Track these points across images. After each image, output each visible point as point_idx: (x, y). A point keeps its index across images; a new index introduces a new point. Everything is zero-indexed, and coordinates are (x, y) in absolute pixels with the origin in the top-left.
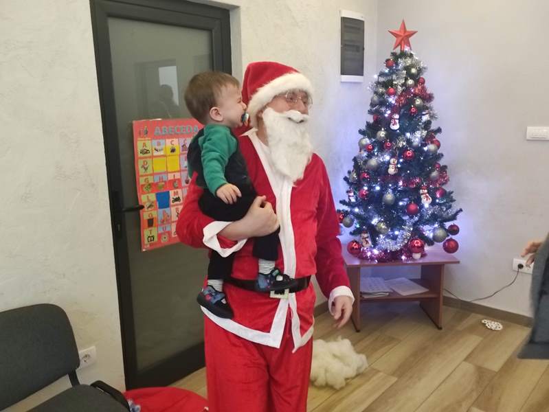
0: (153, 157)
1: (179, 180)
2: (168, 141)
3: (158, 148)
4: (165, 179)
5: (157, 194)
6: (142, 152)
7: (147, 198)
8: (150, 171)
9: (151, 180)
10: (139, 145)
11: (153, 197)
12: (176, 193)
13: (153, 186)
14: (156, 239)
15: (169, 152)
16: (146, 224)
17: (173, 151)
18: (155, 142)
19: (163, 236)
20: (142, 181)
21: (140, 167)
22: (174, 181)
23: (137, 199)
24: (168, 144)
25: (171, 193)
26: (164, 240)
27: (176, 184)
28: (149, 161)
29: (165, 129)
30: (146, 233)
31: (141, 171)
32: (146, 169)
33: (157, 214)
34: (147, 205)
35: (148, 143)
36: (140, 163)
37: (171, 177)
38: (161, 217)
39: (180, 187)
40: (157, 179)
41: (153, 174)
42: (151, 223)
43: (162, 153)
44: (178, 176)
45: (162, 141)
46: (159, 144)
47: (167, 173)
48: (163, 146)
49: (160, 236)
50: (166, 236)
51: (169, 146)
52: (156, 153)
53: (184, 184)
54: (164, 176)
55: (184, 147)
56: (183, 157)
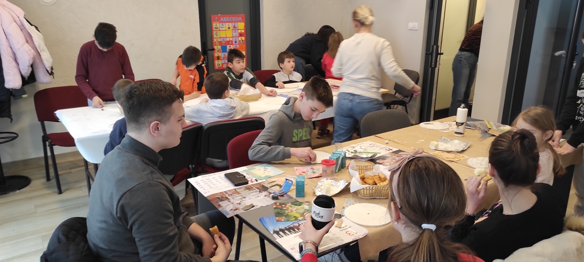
0: (220, 30)
1: (232, 41)
2: (227, 24)
3: (222, 26)
4: (225, 40)
5: (221, 47)
6: (215, 28)
7: (217, 47)
8: (218, 36)
9: (219, 40)
10: (214, 25)
11: (219, 47)
12: (230, 47)
13: (220, 43)
14: (220, 65)
15: (227, 29)
16: (217, 58)
17: (229, 28)
18: (221, 24)
19: (224, 65)
20: (215, 40)
21: (214, 34)
22: (230, 41)
23: (213, 47)
24: (227, 25)
25: (228, 46)
27: (230, 43)
28: (218, 32)
29: (225, 19)
30: (217, 62)
31: (215, 36)
32: (217, 35)
33: (221, 55)
34: (217, 50)
35: (218, 25)
36: (215, 32)
37: (228, 39)
38: (223, 56)
39: (232, 44)
40: (222, 40)
41: (220, 38)
42: (218, 58)
43: (224, 29)
44: (231, 39)
45: (224, 24)
46: (223, 25)
47: (226, 37)
48: (224, 26)
49: (222, 64)
50: (225, 64)
51: (227, 26)
52: (221, 29)
53: (234, 43)
54: (225, 39)
55: (234, 27)
56: (234, 31)
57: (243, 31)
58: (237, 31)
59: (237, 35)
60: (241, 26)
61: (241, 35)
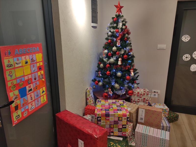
0: (14, 68)
1: (31, 79)
2: (23, 57)
3: (17, 62)
6: (8, 66)
7: (14, 94)
8: (14, 77)
9: (15, 82)
10: (6, 62)
11: (17, 92)
12: (29, 87)
13: (17, 86)
14: (21, 116)
15: (24, 64)
16: (14, 109)
19: (24, 113)
20: (10, 84)
21: (7, 76)
22: (28, 80)
24: (23, 59)
25: (27, 87)
26: (25, 115)
27: (30, 82)
28: (12, 70)
30: (15, 114)
33: (20, 102)
34: (14, 98)
36: (8, 73)
37: (26, 78)
38: (22, 102)
39: (32, 83)
40: (18, 81)
41: (16, 79)
42: (17, 108)
43: (20, 65)
44: (30, 77)
45: (20, 58)
46: (18, 60)
47: (24, 76)
48: (21, 61)
49: (22, 113)
50: (26, 112)
51: (24, 61)
52: (16, 66)
53: (33, 80)
54: (22, 78)
55: (32, 60)
56: (32, 65)
57: (41, 64)
58: (35, 65)
59: (36, 70)
60: (39, 57)
61: (40, 68)
